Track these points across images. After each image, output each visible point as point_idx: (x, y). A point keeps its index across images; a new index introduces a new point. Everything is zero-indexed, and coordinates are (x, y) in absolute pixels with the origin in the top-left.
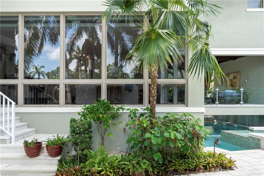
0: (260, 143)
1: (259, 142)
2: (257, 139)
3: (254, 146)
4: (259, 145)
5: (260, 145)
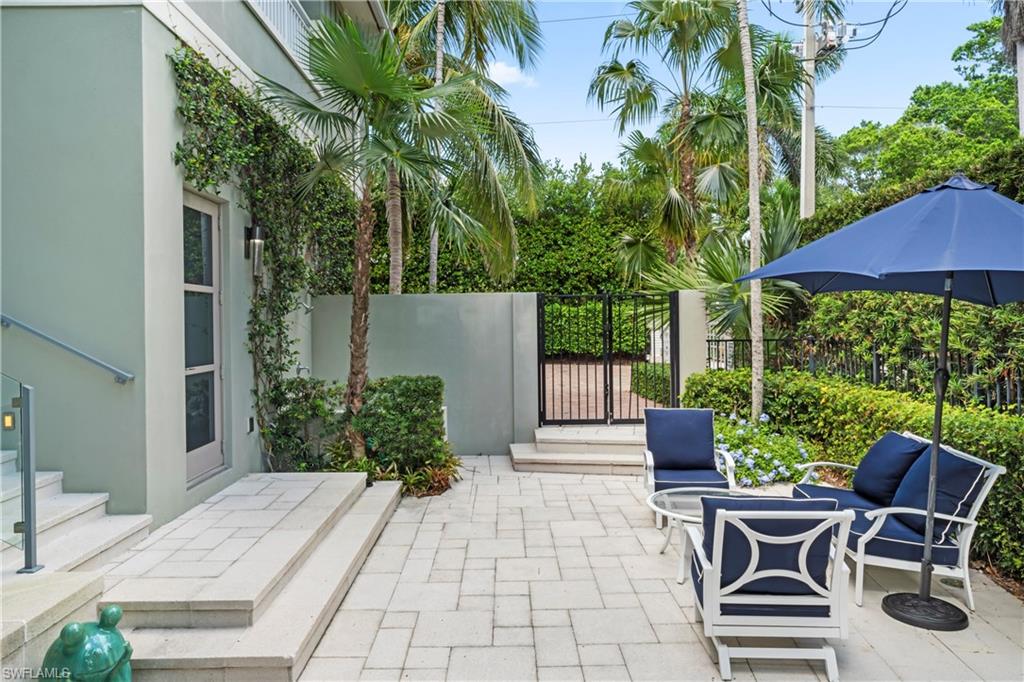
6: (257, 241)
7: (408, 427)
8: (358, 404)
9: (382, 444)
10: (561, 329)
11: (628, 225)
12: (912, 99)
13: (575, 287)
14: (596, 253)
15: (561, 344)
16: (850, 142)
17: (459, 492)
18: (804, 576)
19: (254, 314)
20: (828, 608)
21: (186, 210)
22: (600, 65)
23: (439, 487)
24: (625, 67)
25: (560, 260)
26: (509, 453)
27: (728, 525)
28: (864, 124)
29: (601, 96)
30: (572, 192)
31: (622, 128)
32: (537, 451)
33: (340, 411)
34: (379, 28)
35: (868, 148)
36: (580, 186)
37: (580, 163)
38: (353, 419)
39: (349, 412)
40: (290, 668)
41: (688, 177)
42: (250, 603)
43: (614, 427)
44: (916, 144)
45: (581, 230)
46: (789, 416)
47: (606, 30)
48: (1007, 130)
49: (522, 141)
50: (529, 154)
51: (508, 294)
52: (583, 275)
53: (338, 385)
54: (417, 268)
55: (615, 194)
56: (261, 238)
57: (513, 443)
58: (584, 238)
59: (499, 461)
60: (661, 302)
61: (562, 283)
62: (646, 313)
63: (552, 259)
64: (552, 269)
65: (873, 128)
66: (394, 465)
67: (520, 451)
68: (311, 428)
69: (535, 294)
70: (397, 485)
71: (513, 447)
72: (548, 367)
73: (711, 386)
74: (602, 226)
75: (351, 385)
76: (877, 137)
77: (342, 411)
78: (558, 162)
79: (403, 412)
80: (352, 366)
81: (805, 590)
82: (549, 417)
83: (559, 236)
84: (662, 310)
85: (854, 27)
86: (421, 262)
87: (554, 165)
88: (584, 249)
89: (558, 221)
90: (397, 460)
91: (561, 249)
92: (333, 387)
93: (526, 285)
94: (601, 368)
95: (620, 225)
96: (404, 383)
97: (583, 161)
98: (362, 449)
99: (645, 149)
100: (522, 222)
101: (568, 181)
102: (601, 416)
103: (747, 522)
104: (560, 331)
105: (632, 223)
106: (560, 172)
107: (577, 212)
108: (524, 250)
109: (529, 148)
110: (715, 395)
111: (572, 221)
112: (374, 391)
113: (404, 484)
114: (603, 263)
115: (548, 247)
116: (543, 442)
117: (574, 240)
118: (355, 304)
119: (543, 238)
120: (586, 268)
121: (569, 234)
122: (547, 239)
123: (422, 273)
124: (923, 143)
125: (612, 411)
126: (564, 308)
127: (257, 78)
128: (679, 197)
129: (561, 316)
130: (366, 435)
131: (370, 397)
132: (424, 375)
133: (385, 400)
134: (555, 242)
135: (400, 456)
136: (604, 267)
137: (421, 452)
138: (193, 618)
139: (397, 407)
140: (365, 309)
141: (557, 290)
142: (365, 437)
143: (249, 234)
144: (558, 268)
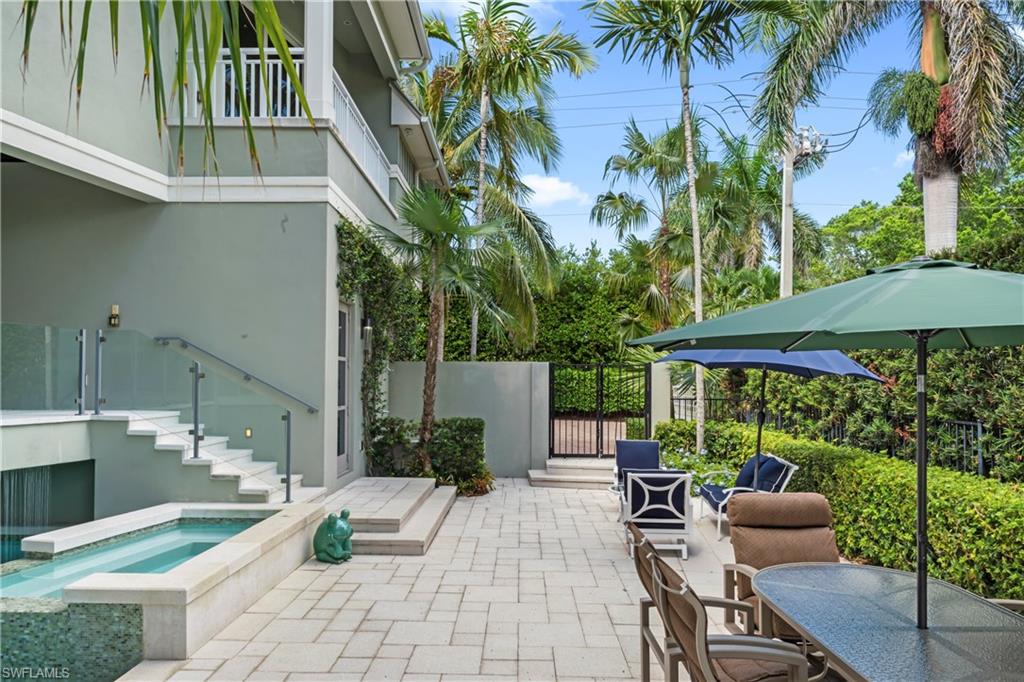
0: (139, 626)
1: (135, 621)
2: (124, 606)
3: (105, 655)
4: (133, 642)
5: (140, 639)
6: (369, 328)
7: (460, 451)
8: (427, 436)
9: (444, 462)
10: (572, 390)
11: (632, 302)
12: (900, 186)
13: (585, 355)
14: (603, 326)
15: (572, 402)
16: (848, 222)
17: (494, 496)
18: (671, 508)
19: (364, 375)
20: (683, 525)
21: (340, 312)
22: (599, 194)
23: (481, 491)
24: (617, 196)
25: (572, 331)
26: (527, 476)
27: (633, 481)
28: (863, 203)
29: (599, 220)
30: (583, 273)
31: (621, 235)
32: (547, 473)
33: (416, 440)
34: (435, 160)
35: (864, 228)
36: (592, 267)
37: (590, 248)
38: (425, 445)
39: (422, 440)
40: (422, 546)
41: (665, 276)
42: (398, 520)
43: (603, 460)
44: (899, 229)
45: (591, 306)
46: (725, 453)
47: (606, 163)
48: (978, 219)
49: (541, 236)
50: (547, 246)
51: (527, 363)
52: (591, 345)
53: (414, 422)
54: (451, 336)
55: (614, 282)
56: (371, 326)
57: (531, 469)
58: (593, 313)
59: (521, 482)
60: (639, 371)
61: (574, 350)
62: (628, 379)
63: (565, 329)
64: (566, 338)
65: (872, 208)
66: (451, 476)
67: (534, 474)
68: (395, 452)
69: (548, 363)
70: (453, 489)
71: (530, 472)
72: (556, 422)
73: (671, 431)
74: (609, 303)
75: (424, 423)
76: (872, 218)
77: (417, 441)
78: (572, 246)
79: (458, 442)
80: (425, 410)
81: (672, 516)
82: (556, 452)
83: (572, 310)
84: (639, 377)
85: (826, 138)
86: (454, 330)
87: (569, 249)
88: (593, 322)
89: (571, 297)
90: (453, 473)
91: (573, 321)
92: (411, 424)
93: (543, 351)
94: (594, 423)
95: (625, 302)
96: (459, 422)
97: (594, 246)
98: (430, 465)
99: (639, 248)
100: (539, 299)
101: (581, 263)
102: (594, 452)
103: (642, 479)
104: (571, 392)
105: (635, 300)
106: (573, 255)
107: (588, 290)
108: (542, 321)
109: (547, 241)
110: (673, 437)
111: (583, 298)
112: (439, 426)
113: (459, 488)
114: (610, 334)
115: (562, 320)
116: (551, 467)
117: (584, 314)
118: (427, 368)
119: (558, 312)
120: (595, 338)
121: (581, 308)
122: (562, 313)
123: (454, 340)
124: (905, 228)
125: (602, 448)
126: (576, 372)
127: (370, 223)
128: (657, 292)
129: (572, 379)
130: (433, 456)
131: (436, 431)
132: (472, 418)
133: (446, 433)
134: (569, 316)
135: (455, 470)
136: (610, 337)
137: (469, 468)
138: (370, 527)
139: (453, 438)
140: (434, 372)
141: (569, 357)
142: (432, 458)
143: (364, 323)
144: (570, 338)
